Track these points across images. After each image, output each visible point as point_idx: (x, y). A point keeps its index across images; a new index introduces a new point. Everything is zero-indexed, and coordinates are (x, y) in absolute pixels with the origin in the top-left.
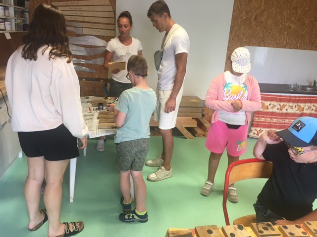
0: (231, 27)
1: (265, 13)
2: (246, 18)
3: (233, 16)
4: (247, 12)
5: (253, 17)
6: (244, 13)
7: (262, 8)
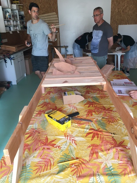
0: (111, 17)
1: (128, 8)
2: (118, 11)
3: (111, 11)
4: (118, 9)
5: (122, 11)
6: (117, 9)
7: (126, 5)
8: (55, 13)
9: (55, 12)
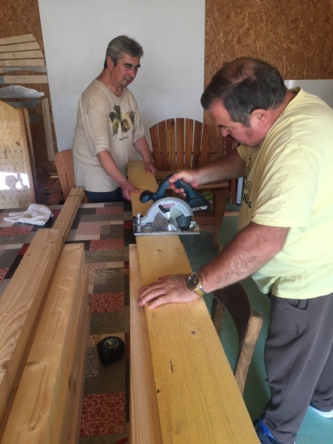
0: (206, 56)
1: (252, 32)
2: (226, 41)
4: (226, 33)
5: (235, 40)
6: (222, 35)
7: (247, 25)
8: (30, 37)
9: (31, 35)
